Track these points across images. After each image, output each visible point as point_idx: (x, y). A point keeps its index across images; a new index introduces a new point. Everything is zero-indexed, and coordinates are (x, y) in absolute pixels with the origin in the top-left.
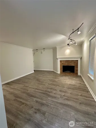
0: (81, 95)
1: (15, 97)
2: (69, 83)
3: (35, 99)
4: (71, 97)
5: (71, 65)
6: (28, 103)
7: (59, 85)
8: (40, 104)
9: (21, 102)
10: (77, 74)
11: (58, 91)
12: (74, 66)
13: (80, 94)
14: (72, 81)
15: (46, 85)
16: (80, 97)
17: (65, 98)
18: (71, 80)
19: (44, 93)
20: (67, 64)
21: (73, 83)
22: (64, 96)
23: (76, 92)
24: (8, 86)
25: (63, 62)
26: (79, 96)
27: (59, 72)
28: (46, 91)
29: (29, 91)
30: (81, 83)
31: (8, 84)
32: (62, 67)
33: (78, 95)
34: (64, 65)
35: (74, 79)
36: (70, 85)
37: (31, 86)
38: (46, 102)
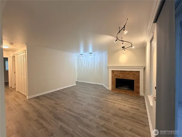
0: (130, 130)
1: (39, 117)
2: (119, 106)
3: (60, 123)
4: (112, 131)
5: (129, 79)
6: (50, 128)
7: (102, 108)
8: (64, 131)
9: (42, 124)
10: (138, 93)
11: (97, 116)
12: (133, 81)
13: (129, 127)
14: (125, 104)
15: (84, 106)
16: (128, 132)
17: (104, 129)
18: (125, 102)
19: (76, 117)
20: (122, 76)
21: (126, 107)
22: (102, 126)
23: (125, 122)
24: (37, 100)
25: (116, 73)
26: (127, 130)
27: (110, 88)
28: (79, 114)
29: (58, 111)
30: (139, 110)
31: (38, 98)
32: (115, 81)
33: (125, 128)
34: (118, 78)
35: (131, 100)
36: (119, 109)
37: (63, 104)
38: (73, 131)
